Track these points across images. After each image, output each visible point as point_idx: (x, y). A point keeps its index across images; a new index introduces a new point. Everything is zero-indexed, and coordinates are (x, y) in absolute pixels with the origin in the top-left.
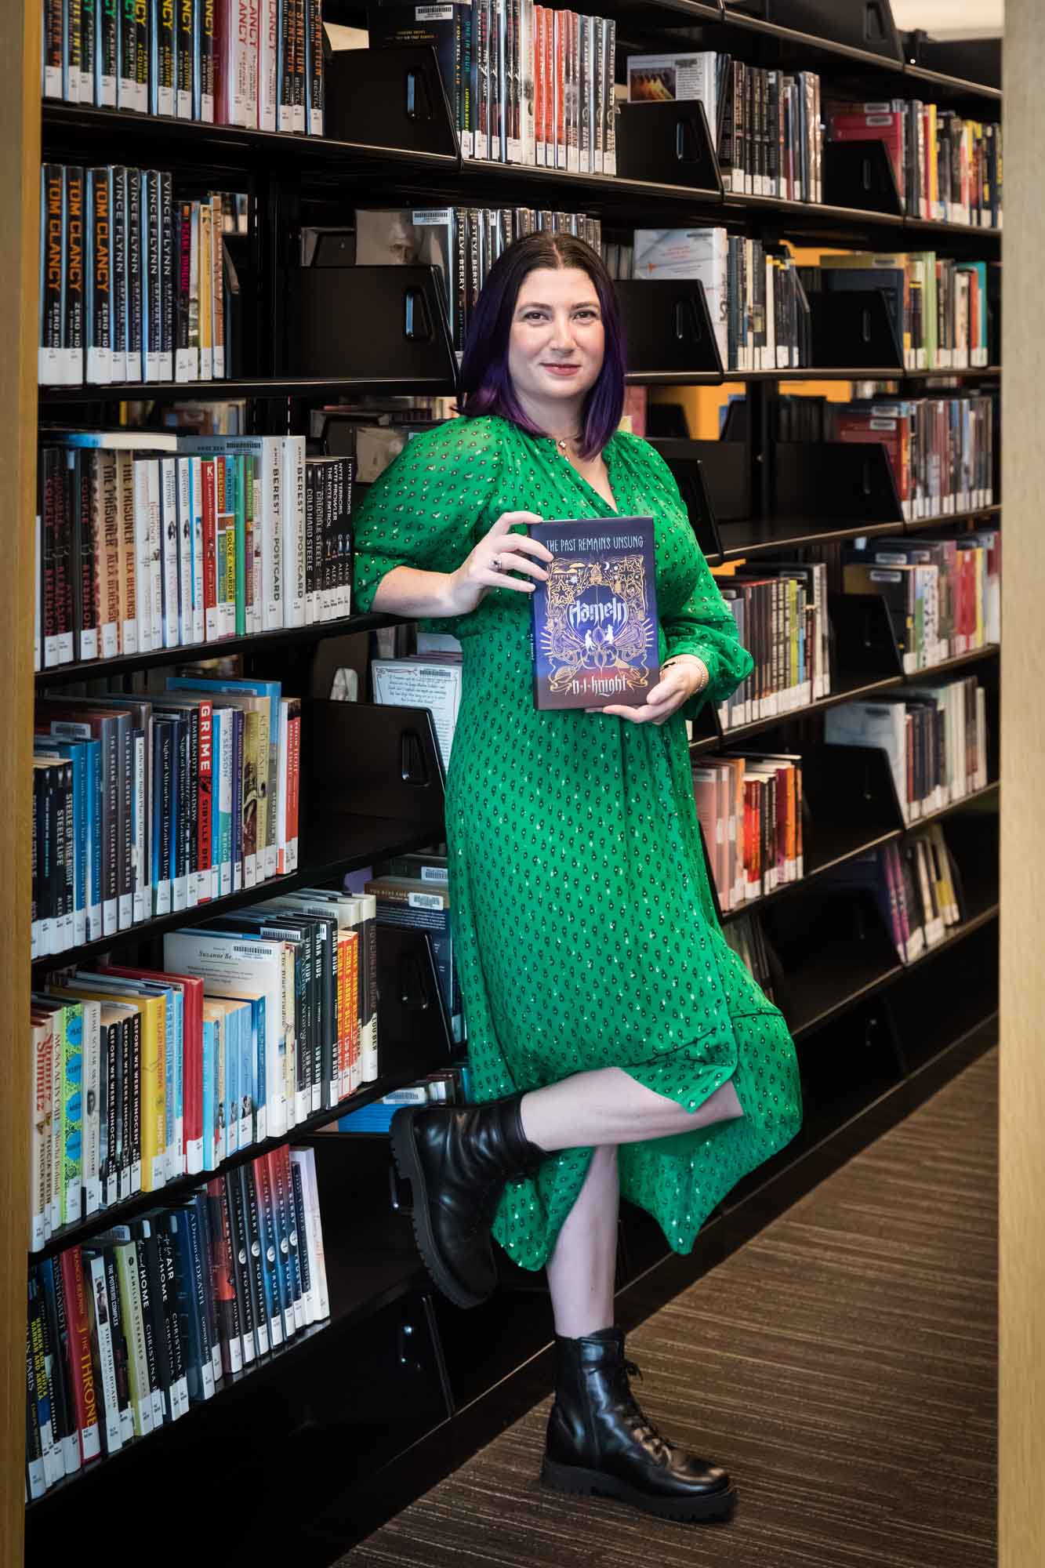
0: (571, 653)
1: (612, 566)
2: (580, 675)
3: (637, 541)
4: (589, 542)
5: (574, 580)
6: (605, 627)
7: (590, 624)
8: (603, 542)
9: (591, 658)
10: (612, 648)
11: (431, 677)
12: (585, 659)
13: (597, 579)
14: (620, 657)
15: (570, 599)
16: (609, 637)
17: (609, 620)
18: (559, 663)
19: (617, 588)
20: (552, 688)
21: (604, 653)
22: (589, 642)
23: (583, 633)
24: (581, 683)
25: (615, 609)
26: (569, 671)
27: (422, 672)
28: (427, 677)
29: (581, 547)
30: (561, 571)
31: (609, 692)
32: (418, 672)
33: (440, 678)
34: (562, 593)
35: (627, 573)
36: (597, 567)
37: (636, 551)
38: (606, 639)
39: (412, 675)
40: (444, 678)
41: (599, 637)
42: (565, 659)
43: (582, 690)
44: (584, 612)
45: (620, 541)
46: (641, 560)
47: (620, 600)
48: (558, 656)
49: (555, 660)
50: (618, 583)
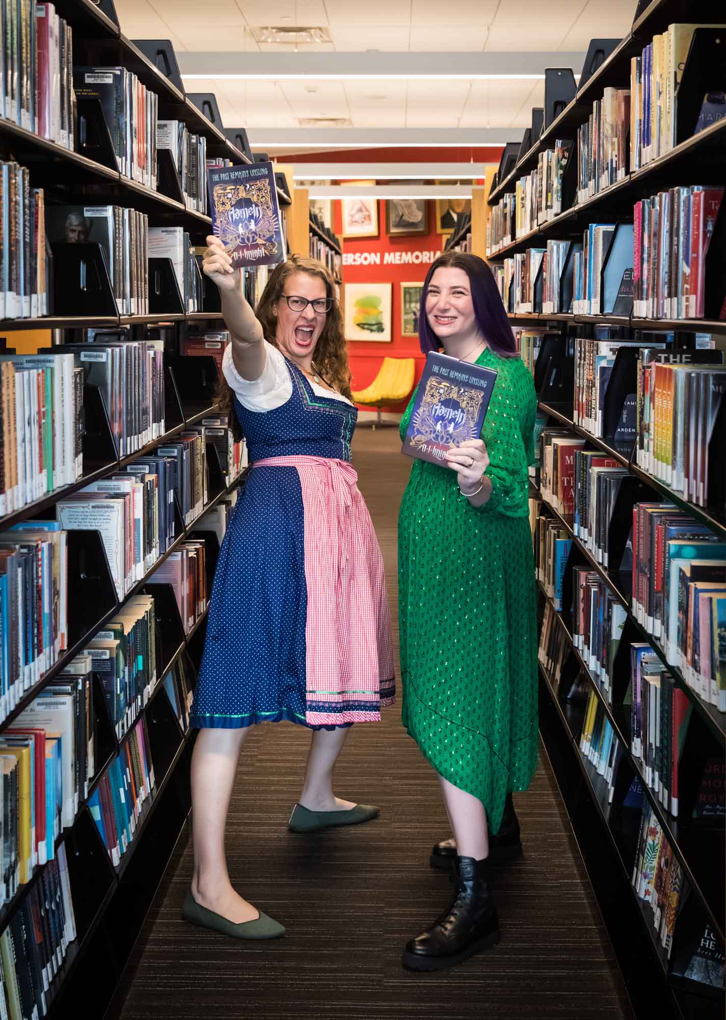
0: (427, 429)
1: (465, 391)
2: (428, 443)
3: (484, 383)
4: (456, 374)
5: (442, 391)
6: (450, 422)
7: (442, 418)
8: (464, 377)
9: (437, 436)
10: (451, 435)
11: (100, 509)
12: (434, 435)
13: (454, 395)
14: (453, 441)
15: (436, 401)
16: (451, 428)
17: (453, 420)
18: (419, 432)
19: (464, 405)
20: (411, 444)
21: (445, 436)
22: (438, 427)
23: (437, 421)
24: (428, 447)
25: (459, 415)
26: (423, 438)
27: (93, 507)
28: (97, 509)
29: (451, 375)
30: (436, 384)
31: (441, 458)
32: (90, 507)
33: (106, 509)
34: (432, 396)
35: (472, 398)
36: (456, 389)
37: (480, 388)
38: (448, 429)
39: (86, 509)
40: (109, 510)
41: (445, 427)
42: (424, 432)
43: (427, 451)
44: (441, 410)
45: (474, 380)
46: (482, 394)
47: (463, 411)
48: (420, 428)
49: (418, 430)
50: (465, 402)
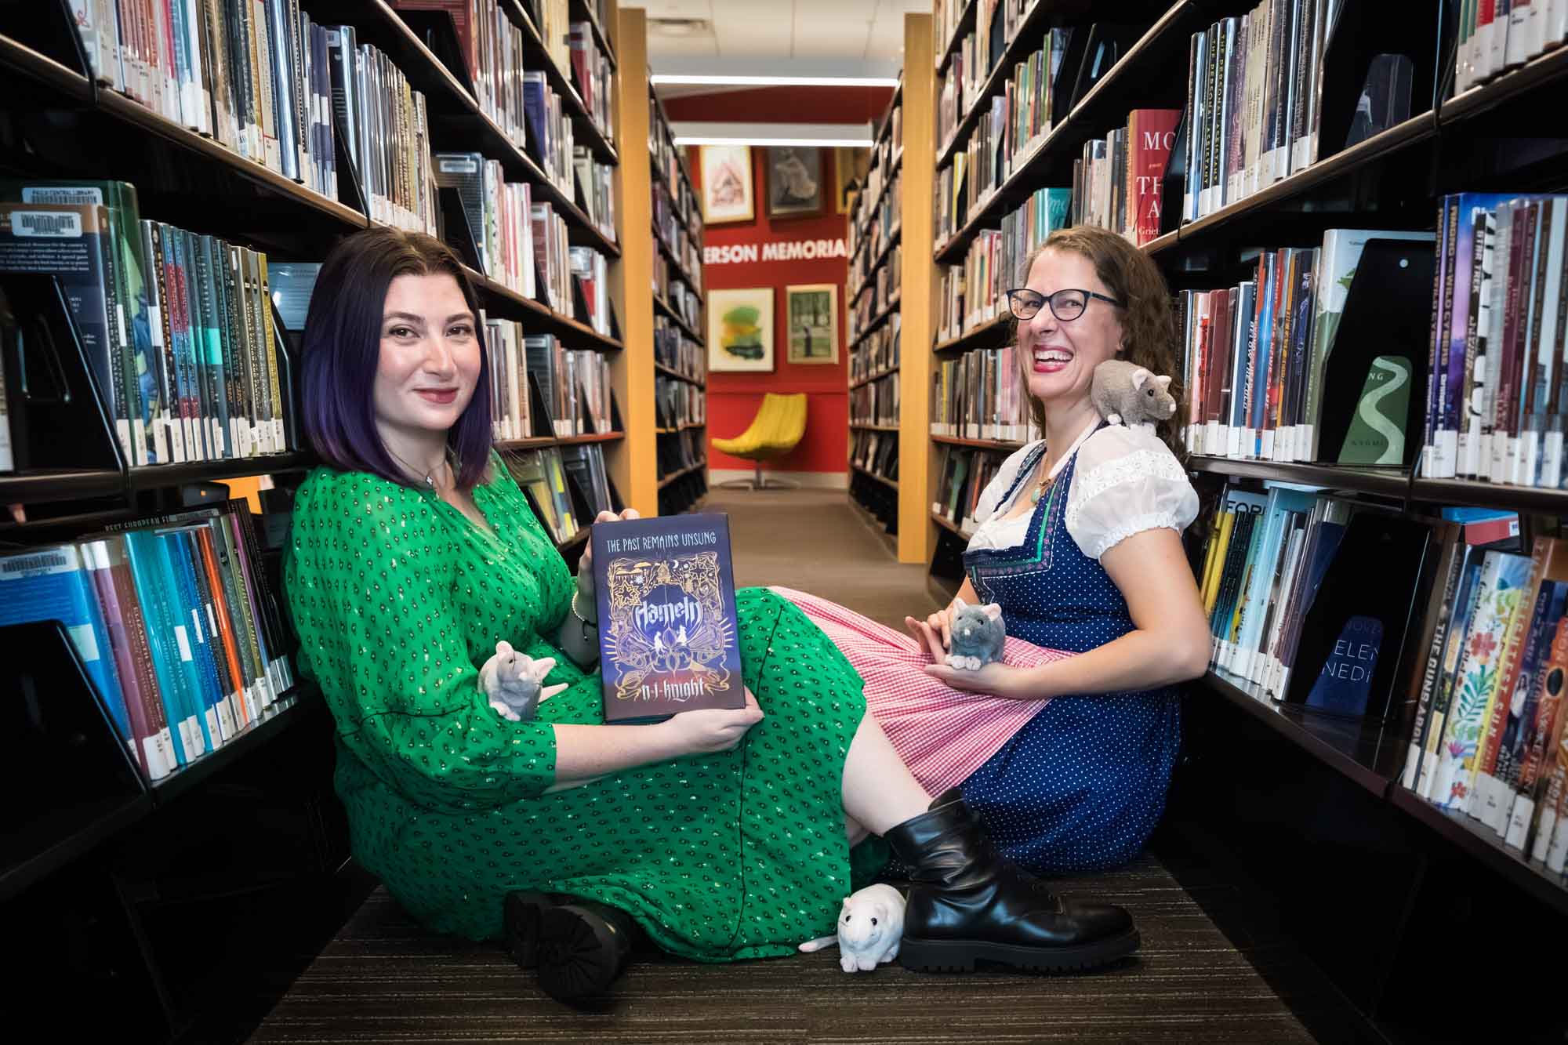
0: (639, 656)
1: (681, 564)
2: (649, 680)
3: (709, 537)
4: (655, 539)
5: (639, 580)
6: (676, 628)
7: (659, 626)
8: (671, 539)
9: (662, 661)
10: (686, 650)
12: (656, 663)
13: (665, 578)
14: (695, 659)
15: (635, 600)
16: (682, 638)
17: (680, 621)
18: (625, 668)
19: (689, 587)
20: (619, 695)
21: (678, 655)
22: (658, 645)
23: (651, 634)
24: (652, 688)
25: (687, 608)
26: (637, 675)
29: (646, 545)
30: (625, 571)
31: (684, 697)
34: (626, 594)
35: (699, 571)
36: (664, 566)
37: (709, 547)
38: (678, 640)
41: (670, 639)
42: (633, 664)
43: (652, 696)
44: (652, 613)
45: (690, 538)
46: (715, 557)
47: (692, 599)
48: (624, 660)
49: (622, 664)
50: (690, 581)
